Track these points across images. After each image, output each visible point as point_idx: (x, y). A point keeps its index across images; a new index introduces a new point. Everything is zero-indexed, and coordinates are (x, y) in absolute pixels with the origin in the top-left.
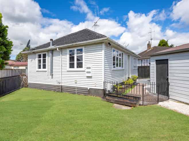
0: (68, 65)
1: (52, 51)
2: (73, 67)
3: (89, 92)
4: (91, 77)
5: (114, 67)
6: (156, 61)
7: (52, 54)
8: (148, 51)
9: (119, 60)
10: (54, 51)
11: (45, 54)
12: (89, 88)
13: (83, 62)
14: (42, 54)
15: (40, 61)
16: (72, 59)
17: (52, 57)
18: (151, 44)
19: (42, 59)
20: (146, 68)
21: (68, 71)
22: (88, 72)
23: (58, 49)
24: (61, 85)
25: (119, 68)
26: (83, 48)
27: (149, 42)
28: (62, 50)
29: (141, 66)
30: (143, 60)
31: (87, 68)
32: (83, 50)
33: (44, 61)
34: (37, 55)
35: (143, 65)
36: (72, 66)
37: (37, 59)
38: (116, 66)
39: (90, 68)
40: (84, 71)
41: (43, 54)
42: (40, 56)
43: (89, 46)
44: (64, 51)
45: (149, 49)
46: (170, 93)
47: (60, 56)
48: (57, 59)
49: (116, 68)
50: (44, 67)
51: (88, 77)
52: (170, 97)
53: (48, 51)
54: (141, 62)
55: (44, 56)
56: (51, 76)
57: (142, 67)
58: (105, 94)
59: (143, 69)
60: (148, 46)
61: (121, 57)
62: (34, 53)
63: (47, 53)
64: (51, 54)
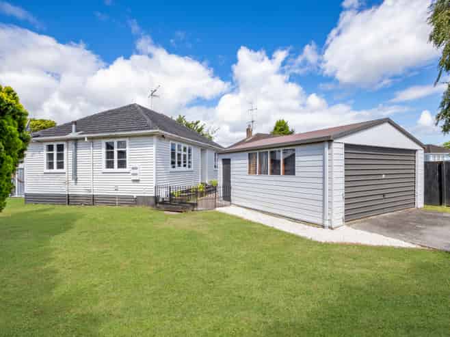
0: (104, 164)
1: (76, 140)
2: (112, 167)
3: (136, 201)
4: (137, 181)
5: (174, 167)
6: (223, 160)
7: (76, 145)
9: (182, 157)
10: (79, 141)
11: (63, 145)
12: (135, 196)
13: (127, 159)
14: (55, 145)
15: (50, 156)
16: (110, 155)
17: (76, 150)
19: (55, 152)
21: (104, 173)
22: (134, 174)
23: (86, 140)
24: (91, 193)
25: (182, 168)
26: (127, 140)
27: (249, 126)
28: (94, 141)
31: (133, 168)
32: (127, 144)
33: (60, 156)
34: (45, 146)
36: (110, 164)
37: (45, 153)
38: (176, 165)
39: (136, 168)
40: (129, 173)
41: (58, 145)
42: (50, 148)
43: (136, 138)
44: (96, 142)
46: (232, 197)
47: (90, 149)
48: (85, 154)
49: (177, 169)
50: (60, 166)
51: (134, 181)
52: (232, 202)
53: (67, 140)
55: (60, 148)
56: (74, 181)
58: (157, 202)
61: (187, 153)
62: (38, 141)
63: (65, 143)
64: (74, 146)
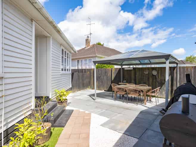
8: (86, 48)
18: (90, 40)
20: (85, 72)
27: (88, 37)
29: (77, 68)
30: (80, 60)
35: (80, 68)
45: (88, 46)
54: (77, 63)
57: (78, 71)
59: (81, 74)
60: (86, 43)
